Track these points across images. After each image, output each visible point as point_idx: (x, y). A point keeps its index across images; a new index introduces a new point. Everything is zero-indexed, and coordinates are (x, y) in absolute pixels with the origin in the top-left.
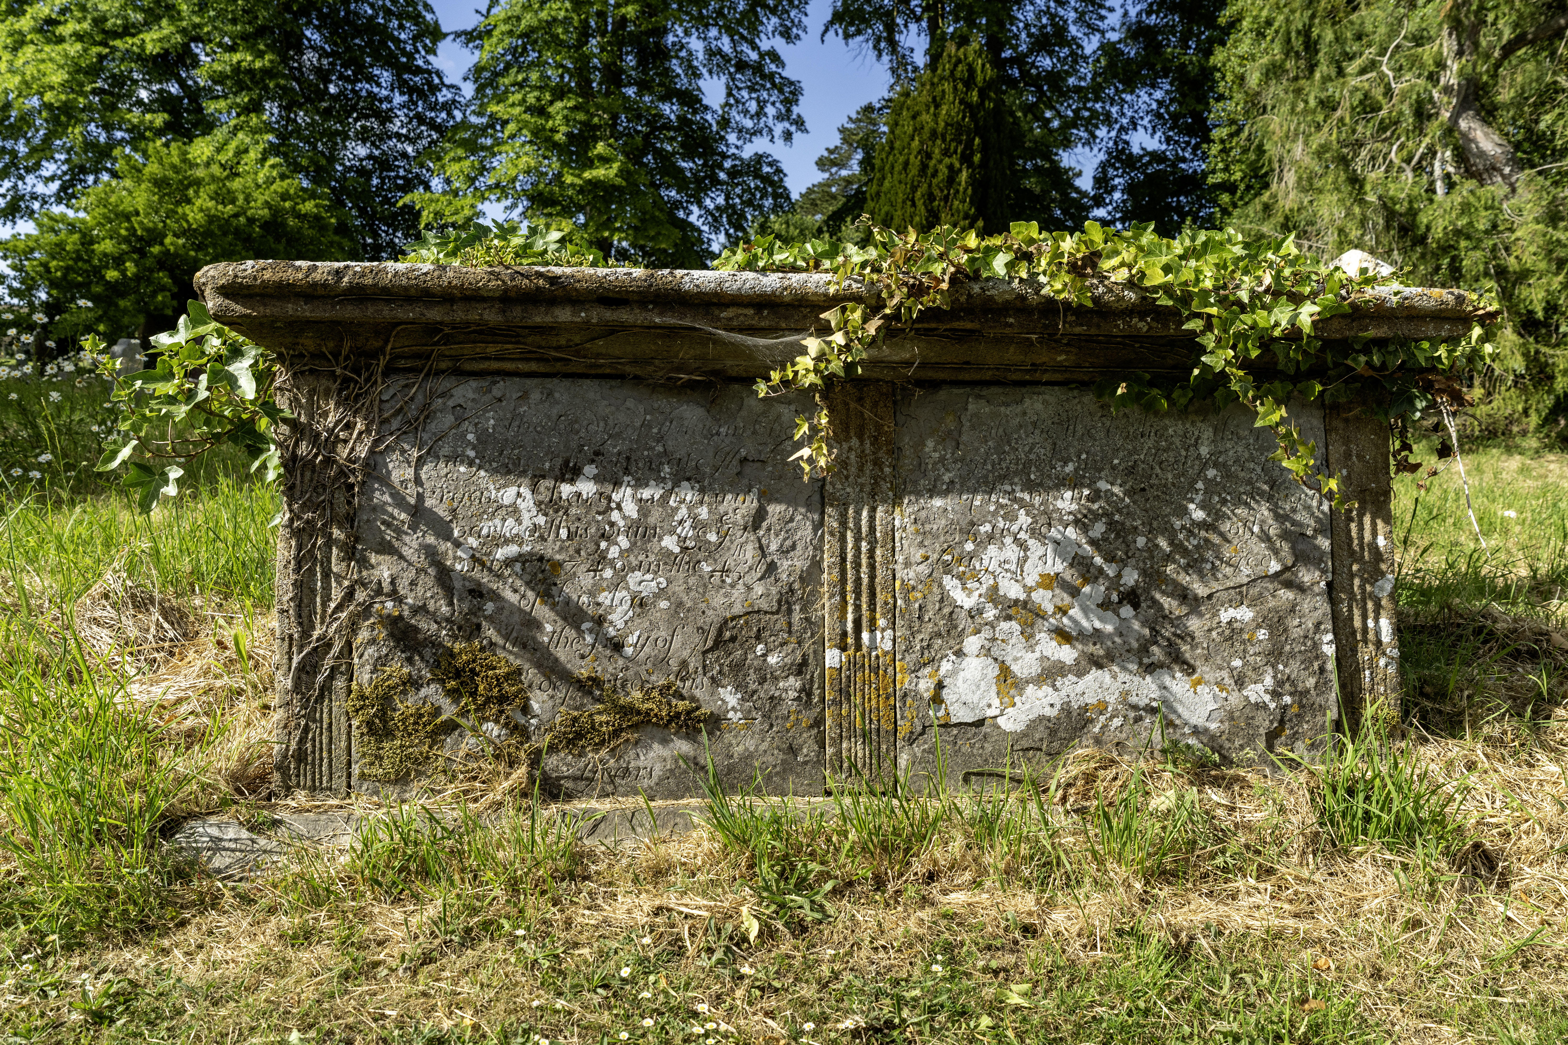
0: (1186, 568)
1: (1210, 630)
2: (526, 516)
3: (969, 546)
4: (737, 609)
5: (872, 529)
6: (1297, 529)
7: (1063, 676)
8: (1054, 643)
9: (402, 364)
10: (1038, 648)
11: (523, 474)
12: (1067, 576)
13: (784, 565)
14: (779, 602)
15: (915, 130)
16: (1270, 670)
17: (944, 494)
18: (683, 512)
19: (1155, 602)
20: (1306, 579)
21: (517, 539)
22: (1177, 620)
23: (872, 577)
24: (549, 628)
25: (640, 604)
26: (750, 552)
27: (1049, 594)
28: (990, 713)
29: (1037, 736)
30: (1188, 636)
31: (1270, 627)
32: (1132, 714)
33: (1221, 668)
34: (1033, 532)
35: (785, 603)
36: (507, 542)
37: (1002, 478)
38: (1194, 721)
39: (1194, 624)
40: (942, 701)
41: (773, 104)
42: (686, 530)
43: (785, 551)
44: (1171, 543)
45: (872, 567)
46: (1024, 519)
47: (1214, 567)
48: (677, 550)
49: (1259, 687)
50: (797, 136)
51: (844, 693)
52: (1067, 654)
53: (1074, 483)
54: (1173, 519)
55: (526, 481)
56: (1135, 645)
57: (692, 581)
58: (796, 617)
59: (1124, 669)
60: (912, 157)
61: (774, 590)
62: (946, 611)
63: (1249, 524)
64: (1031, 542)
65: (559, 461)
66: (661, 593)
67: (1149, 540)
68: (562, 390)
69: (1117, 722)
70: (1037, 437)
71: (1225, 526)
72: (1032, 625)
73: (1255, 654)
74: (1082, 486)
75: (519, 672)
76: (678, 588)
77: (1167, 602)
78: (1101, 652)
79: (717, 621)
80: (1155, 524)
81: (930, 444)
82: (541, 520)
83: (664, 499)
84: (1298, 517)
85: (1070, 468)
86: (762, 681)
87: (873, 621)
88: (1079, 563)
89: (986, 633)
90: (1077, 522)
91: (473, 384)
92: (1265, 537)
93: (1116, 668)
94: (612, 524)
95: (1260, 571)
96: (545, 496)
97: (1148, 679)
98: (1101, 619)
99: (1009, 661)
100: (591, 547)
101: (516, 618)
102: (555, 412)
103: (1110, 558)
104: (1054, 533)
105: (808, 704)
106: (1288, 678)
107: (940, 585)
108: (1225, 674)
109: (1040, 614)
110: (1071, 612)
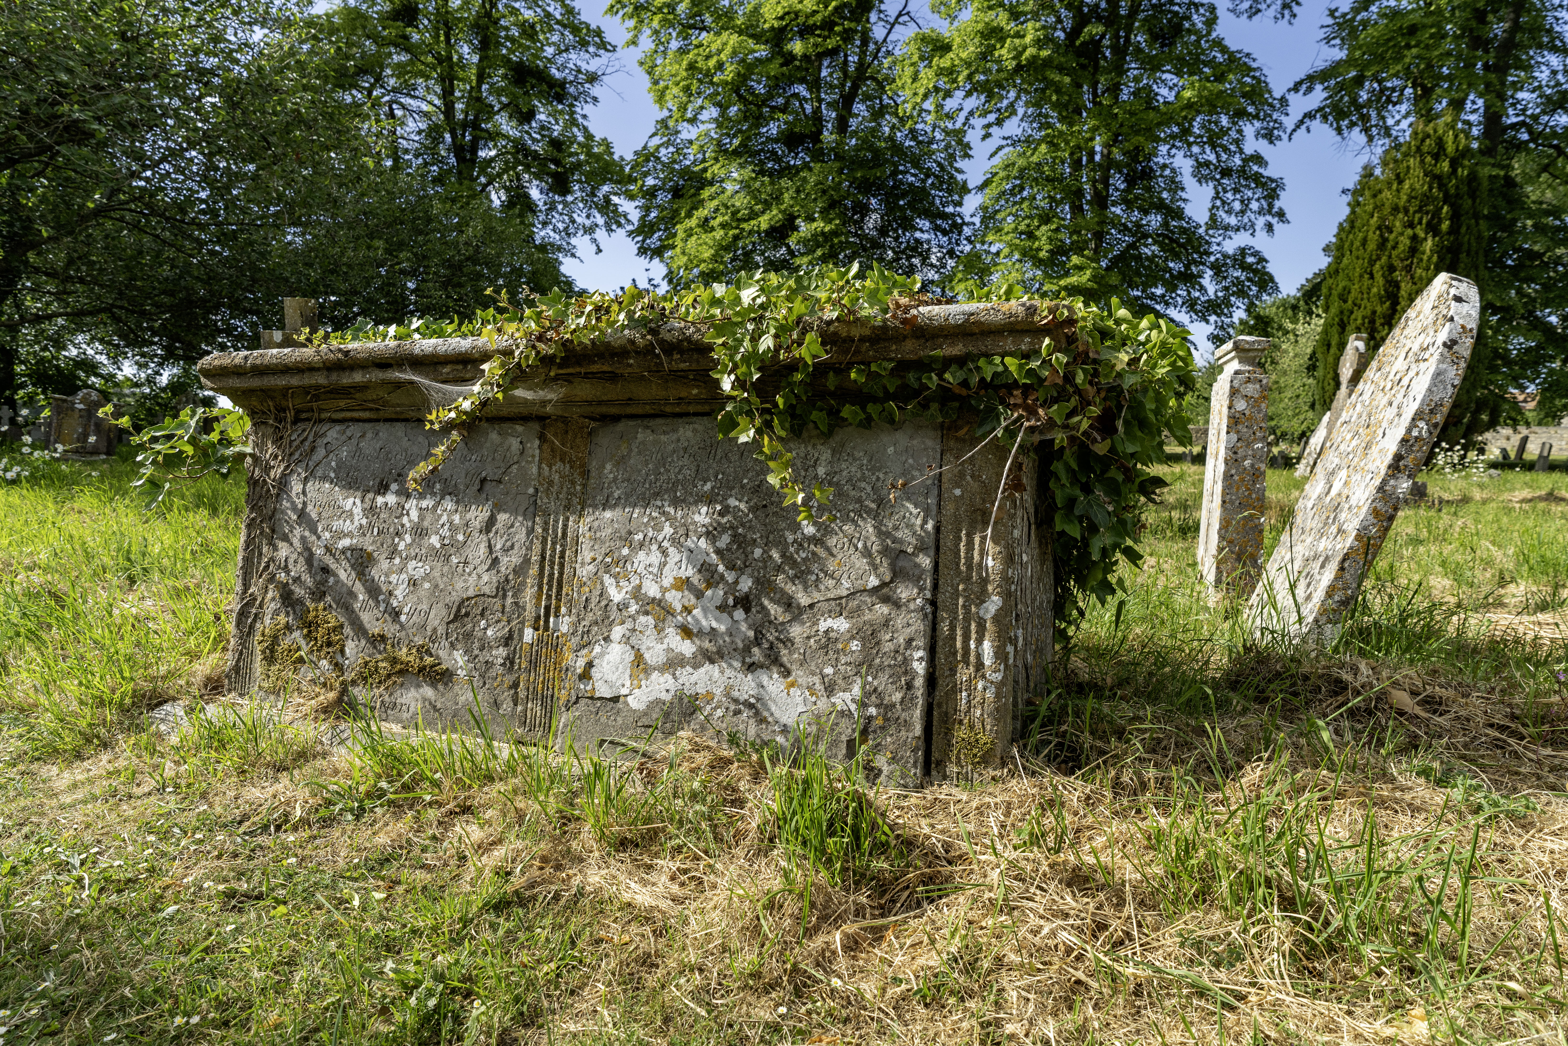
0: (792, 580)
1: (808, 638)
2: (356, 518)
3: (625, 551)
4: (471, 593)
5: (564, 534)
6: (897, 546)
7: (683, 667)
8: (679, 638)
9: (304, 416)
10: (666, 641)
11: (358, 489)
12: (695, 580)
13: (504, 560)
14: (497, 588)
15: (1376, 207)
16: (859, 681)
17: (613, 507)
18: (444, 518)
19: (764, 608)
20: (903, 596)
21: (350, 535)
22: (781, 627)
23: (561, 574)
24: (361, 597)
25: (413, 583)
26: (483, 549)
27: (679, 595)
28: (624, 691)
29: (655, 716)
30: (788, 642)
31: (863, 639)
32: (732, 707)
33: (813, 674)
34: (674, 541)
35: (501, 590)
36: (345, 536)
37: (656, 495)
38: (784, 720)
39: (796, 631)
40: (590, 678)
41: (1258, 200)
42: (445, 532)
43: (506, 550)
44: (783, 555)
45: (562, 566)
46: (668, 530)
47: (818, 579)
48: (438, 546)
49: (847, 696)
50: (1278, 227)
51: (534, 664)
52: (687, 648)
53: (710, 500)
54: (787, 533)
55: (359, 494)
56: (740, 645)
57: (446, 569)
58: (509, 601)
59: (730, 666)
60: (1371, 233)
61: (495, 579)
62: (603, 603)
63: (855, 541)
64: (672, 550)
65: (378, 480)
66: (427, 577)
67: (764, 552)
68: (384, 430)
69: (719, 713)
70: (686, 461)
71: (832, 542)
72: (664, 620)
73: (846, 664)
74: (716, 502)
75: (342, 626)
76: (436, 574)
77: (774, 609)
78: (714, 649)
79: (458, 600)
80: (771, 537)
81: (608, 466)
82: (364, 521)
83: (435, 508)
84: (899, 535)
85: (708, 486)
86: (482, 649)
87: (558, 608)
88: (706, 569)
89: (629, 625)
90: (708, 534)
91: (338, 428)
92: (867, 553)
93: (724, 665)
94: (403, 526)
95: (859, 584)
96: (367, 505)
97: (750, 677)
98: (717, 620)
99: (643, 649)
100: (390, 541)
101: (344, 589)
102: (378, 446)
103: (731, 567)
104: (689, 543)
105: (511, 669)
106: (875, 690)
107: (602, 583)
108: (817, 679)
109: (669, 612)
110: (695, 612)
